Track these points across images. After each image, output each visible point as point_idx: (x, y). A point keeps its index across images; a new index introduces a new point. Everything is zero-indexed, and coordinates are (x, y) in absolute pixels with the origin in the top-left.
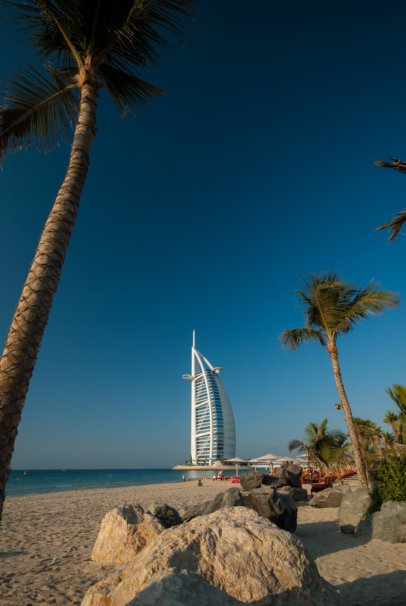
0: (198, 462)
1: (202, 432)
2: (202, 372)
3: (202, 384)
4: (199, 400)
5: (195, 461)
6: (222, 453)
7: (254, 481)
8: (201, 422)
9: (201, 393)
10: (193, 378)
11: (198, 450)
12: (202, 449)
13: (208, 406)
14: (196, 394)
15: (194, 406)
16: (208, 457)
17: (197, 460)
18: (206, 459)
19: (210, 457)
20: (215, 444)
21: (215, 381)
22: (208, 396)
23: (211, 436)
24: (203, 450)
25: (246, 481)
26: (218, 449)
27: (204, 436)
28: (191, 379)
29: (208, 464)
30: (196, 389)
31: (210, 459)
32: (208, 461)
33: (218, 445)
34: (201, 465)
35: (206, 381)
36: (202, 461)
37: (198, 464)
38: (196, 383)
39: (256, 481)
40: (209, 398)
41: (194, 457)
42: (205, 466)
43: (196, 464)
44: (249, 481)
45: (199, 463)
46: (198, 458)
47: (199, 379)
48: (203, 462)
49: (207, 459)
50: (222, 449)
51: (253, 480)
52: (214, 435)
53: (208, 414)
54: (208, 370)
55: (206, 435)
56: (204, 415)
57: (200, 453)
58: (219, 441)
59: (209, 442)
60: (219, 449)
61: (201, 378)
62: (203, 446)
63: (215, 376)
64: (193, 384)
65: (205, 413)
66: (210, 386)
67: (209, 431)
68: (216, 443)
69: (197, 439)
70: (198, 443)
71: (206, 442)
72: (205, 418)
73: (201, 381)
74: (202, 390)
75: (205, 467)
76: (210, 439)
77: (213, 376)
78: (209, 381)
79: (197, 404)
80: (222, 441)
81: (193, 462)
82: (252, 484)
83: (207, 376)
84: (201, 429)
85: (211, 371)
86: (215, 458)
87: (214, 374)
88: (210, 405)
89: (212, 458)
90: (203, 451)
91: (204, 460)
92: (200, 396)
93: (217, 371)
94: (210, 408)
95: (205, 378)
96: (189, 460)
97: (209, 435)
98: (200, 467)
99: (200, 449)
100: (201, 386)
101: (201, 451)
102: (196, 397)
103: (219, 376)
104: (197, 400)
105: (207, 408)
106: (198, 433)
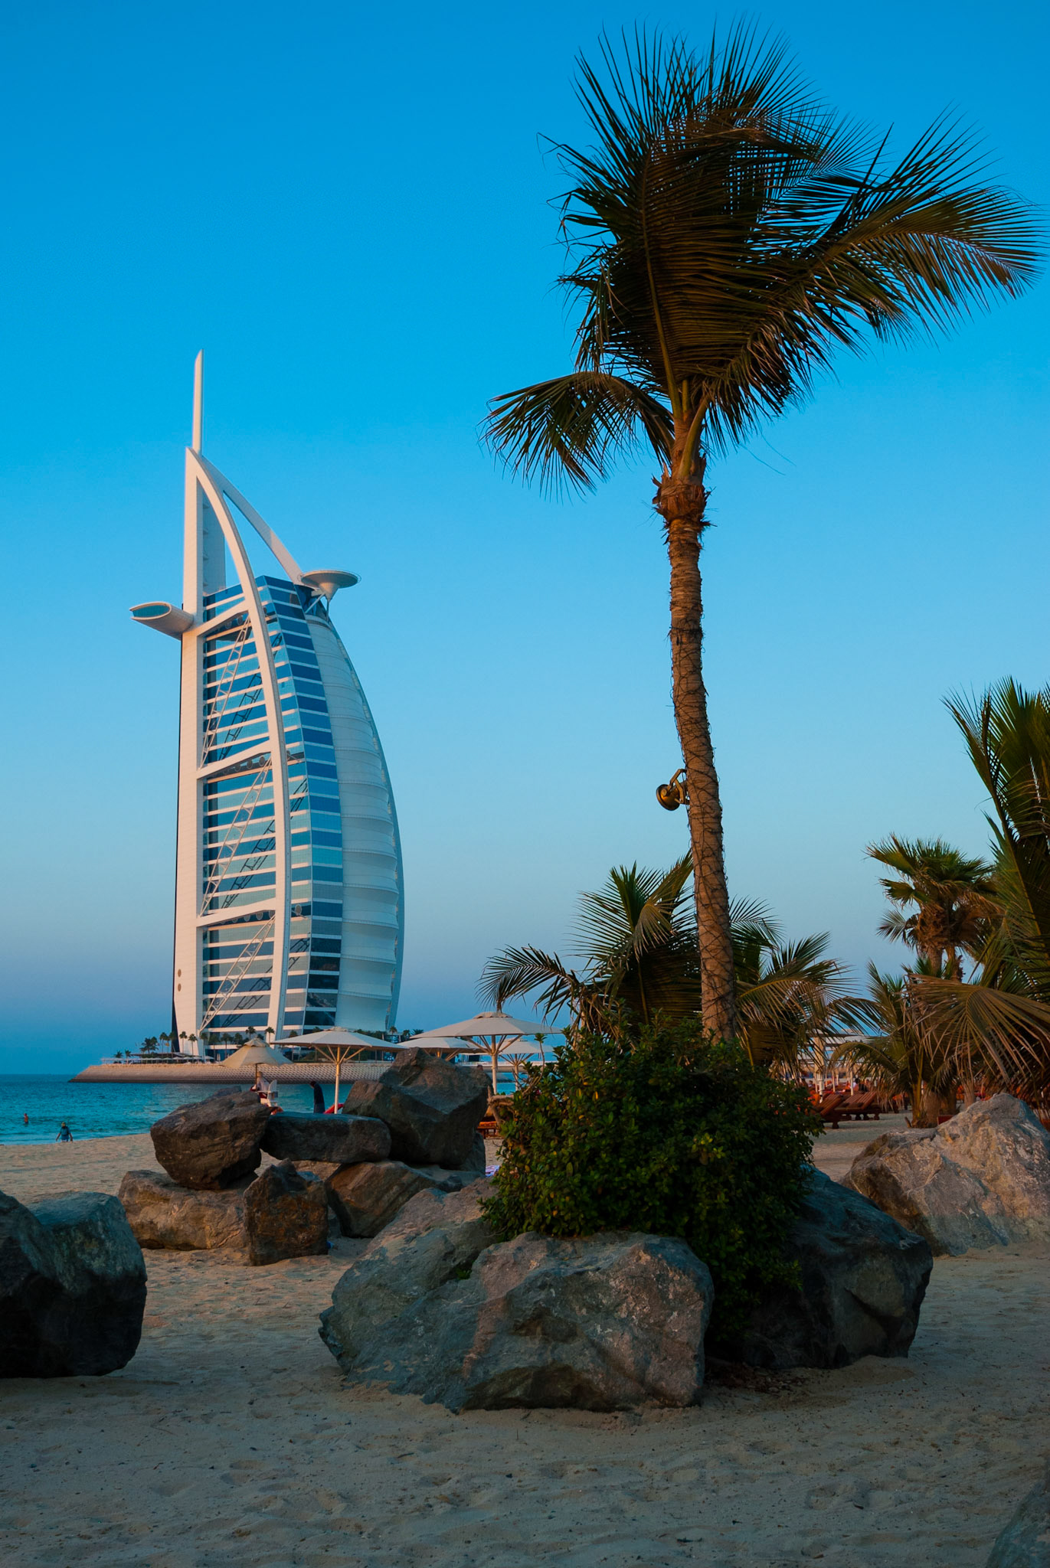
0: (207, 1044)
1: (229, 902)
2: (239, 590)
3: (235, 656)
4: (219, 739)
5: (193, 1038)
6: (334, 1002)
7: (217, 1140)
8: (226, 851)
9: (233, 702)
10: (192, 622)
11: (210, 988)
12: (228, 984)
13: (265, 769)
14: (208, 709)
15: (191, 770)
16: (263, 1019)
17: (204, 1035)
18: (252, 1031)
19: (273, 1022)
20: (295, 960)
21: (307, 644)
22: (271, 717)
23: (279, 920)
24: (235, 986)
25: (180, 1144)
26: (311, 985)
27: (241, 920)
30: (208, 678)
31: (270, 1030)
33: (315, 963)
34: (222, 1059)
35: (258, 638)
36: (227, 1038)
37: (210, 1053)
38: (208, 646)
39: (224, 1142)
40: (273, 732)
41: (188, 1022)
43: (196, 1052)
44: (193, 1141)
45: (212, 1047)
46: (212, 1025)
47: (222, 627)
49: (257, 1028)
50: (333, 983)
51: (214, 1135)
52: (294, 915)
53: (270, 810)
54: (270, 581)
55: (253, 917)
56: (244, 814)
57: (222, 1003)
58: (316, 945)
59: (268, 949)
60: (314, 982)
61: (234, 621)
62: (236, 969)
63: (311, 613)
64: (191, 650)
65: (252, 805)
66: (278, 664)
67: (272, 894)
68: (301, 954)
69: (208, 934)
70: (211, 954)
71: (252, 947)
72: (251, 830)
73: (231, 638)
74: (238, 685)
76: (271, 933)
78: (275, 641)
79: (211, 758)
80: (336, 946)
81: (184, 1045)
82: (204, 1154)
83: (268, 611)
84: (226, 885)
85: (290, 584)
87: (306, 606)
88: (276, 765)
89: (280, 1024)
90: (236, 994)
91: (238, 1035)
92: (229, 720)
93: (324, 590)
94: (277, 783)
95: (255, 621)
96: (164, 1036)
97: (267, 915)
98: (220, 1068)
99: (218, 983)
100: (231, 663)
101: (223, 991)
102: (205, 723)
103: (330, 615)
104: (210, 737)
105: (259, 783)
106: (213, 905)
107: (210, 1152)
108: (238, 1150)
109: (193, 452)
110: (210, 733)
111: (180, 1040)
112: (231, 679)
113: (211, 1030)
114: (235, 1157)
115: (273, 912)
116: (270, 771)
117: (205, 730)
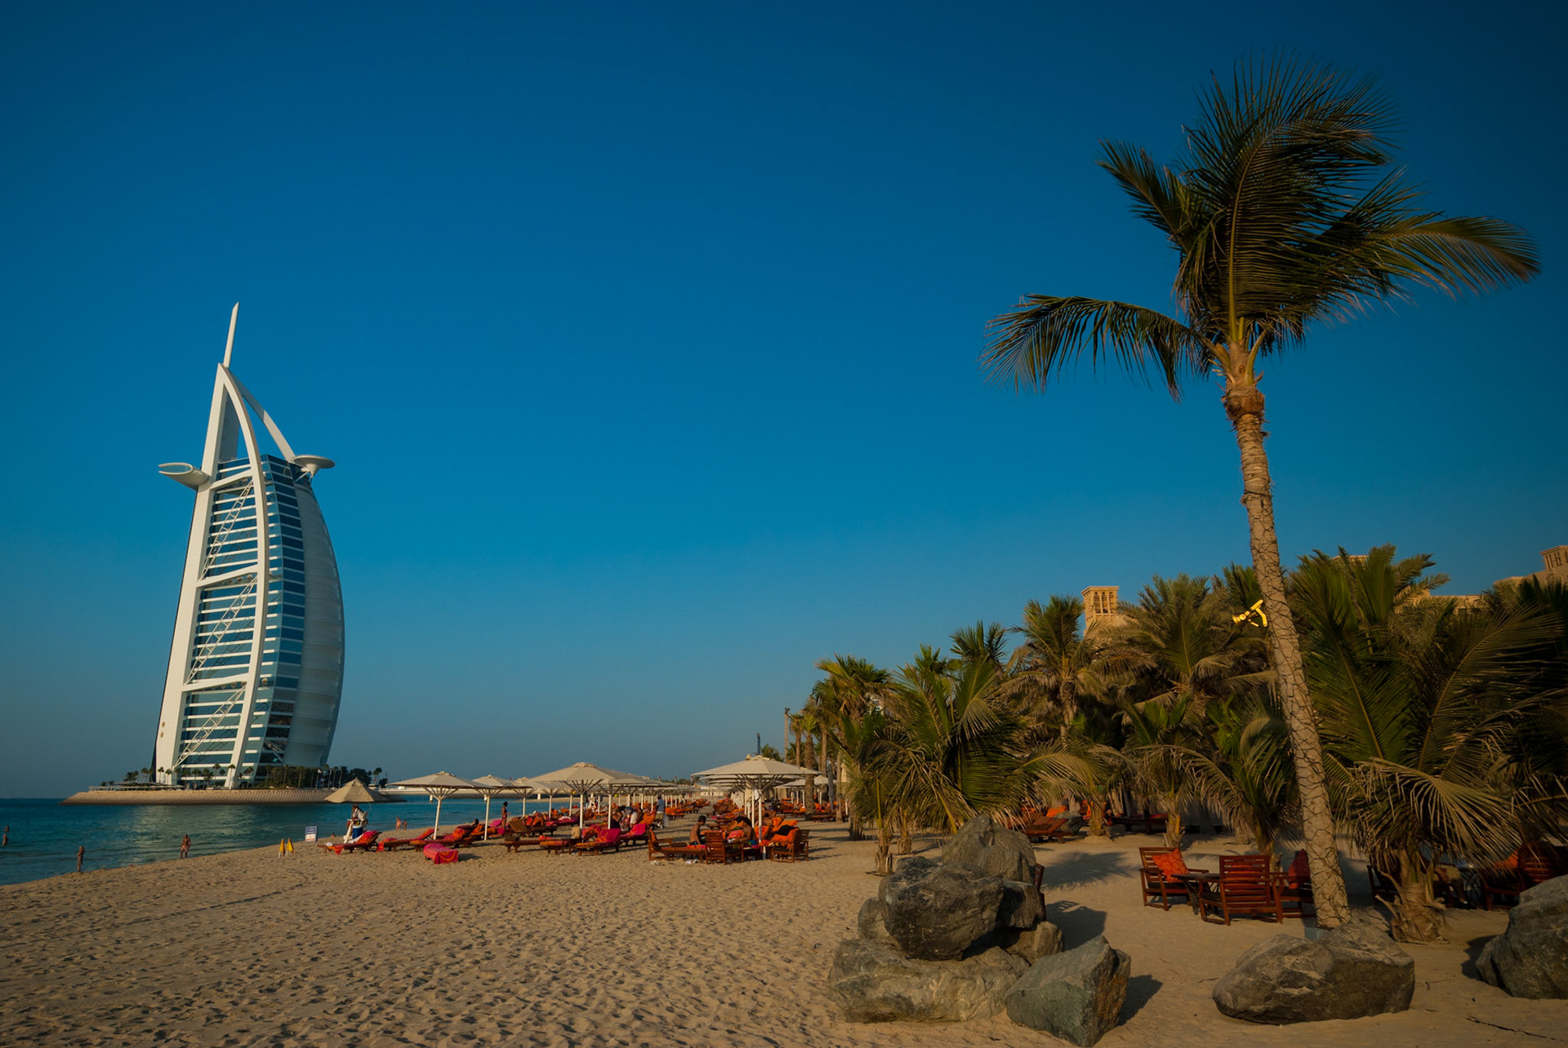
0: (179, 776)
1: (210, 675)
2: (247, 462)
3: (238, 505)
4: (217, 561)
5: (169, 772)
6: (283, 747)
8: (214, 639)
9: (230, 537)
10: (207, 480)
11: (186, 735)
12: (202, 733)
13: (252, 584)
14: (211, 540)
15: (192, 581)
16: (228, 758)
17: (178, 770)
18: (217, 767)
19: (235, 761)
20: (257, 717)
21: (294, 503)
22: (261, 549)
23: (249, 690)
24: (207, 735)
26: (267, 735)
27: (219, 688)
28: (196, 481)
29: (222, 783)
30: (214, 519)
32: (223, 772)
33: (272, 719)
34: (192, 787)
35: (258, 496)
36: (197, 772)
37: (181, 783)
38: (217, 497)
40: (261, 559)
41: (165, 757)
42: (210, 789)
43: (169, 782)
45: (183, 778)
46: (185, 762)
47: (229, 486)
48: (202, 778)
49: (221, 765)
50: (285, 733)
52: (260, 686)
53: (252, 612)
54: (271, 458)
55: (228, 686)
56: (230, 614)
57: (196, 747)
58: (275, 706)
59: (238, 708)
60: (270, 732)
61: (241, 482)
62: (210, 723)
63: (299, 482)
64: (203, 499)
65: (238, 608)
66: (270, 514)
67: (246, 670)
68: (263, 713)
69: (190, 697)
70: (190, 711)
71: (225, 708)
72: (234, 625)
73: (238, 493)
74: (237, 525)
75: (209, 793)
76: (242, 698)
77: (289, 482)
78: (269, 499)
79: (209, 574)
80: (290, 708)
81: (160, 777)
83: (267, 479)
84: (209, 663)
85: (284, 462)
86: (251, 764)
87: (295, 478)
88: (260, 582)
89: (240, 763)
90: (208, 741)
91: (206, 770)
92: (225, 549)
93: (309, 469)
94: (260, 595)
95: (257, 484)
96: (145, 770)
97: (239, 685)
98: (189, 794)
99: (195, 732)
100: (234, 510)
101: (197, 738)
102: (209, 549)
103: (312, 485)
104: (211, 559)
105: (246, 593)
106: (197, 676)
107: (963, 925)
108: (987, 922)
109: (223, 367)
110: (211, 556)
111: (158, 774)
112: (233, 521)
113: (183, 766)
114: (984, 928)
115: (245, 683)
116: (255, 586)
117: (207, 554)
